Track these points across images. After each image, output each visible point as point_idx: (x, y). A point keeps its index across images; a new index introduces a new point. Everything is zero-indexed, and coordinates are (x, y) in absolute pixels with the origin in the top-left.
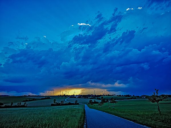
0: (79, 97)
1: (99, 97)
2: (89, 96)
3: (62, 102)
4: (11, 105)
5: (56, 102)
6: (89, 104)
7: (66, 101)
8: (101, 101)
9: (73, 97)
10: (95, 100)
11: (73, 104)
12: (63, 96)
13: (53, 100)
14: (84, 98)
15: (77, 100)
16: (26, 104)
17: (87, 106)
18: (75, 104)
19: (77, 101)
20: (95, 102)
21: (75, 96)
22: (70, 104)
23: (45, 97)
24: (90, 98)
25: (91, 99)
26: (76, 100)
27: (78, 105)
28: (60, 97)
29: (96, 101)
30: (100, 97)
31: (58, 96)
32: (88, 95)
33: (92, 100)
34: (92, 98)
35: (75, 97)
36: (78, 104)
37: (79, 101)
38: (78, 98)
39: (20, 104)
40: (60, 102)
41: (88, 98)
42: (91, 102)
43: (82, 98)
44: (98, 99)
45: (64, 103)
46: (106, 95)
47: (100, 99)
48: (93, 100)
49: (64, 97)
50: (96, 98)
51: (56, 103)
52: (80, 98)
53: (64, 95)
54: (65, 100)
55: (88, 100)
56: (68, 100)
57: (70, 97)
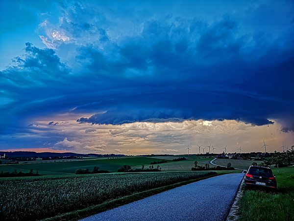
0: (233, 157)
2: (253, 154)
3: (206, 165)
4: (143, 168)
7: (212, 164)
9: (223, 158)
11: (224, 169)
12: (205, 155)
13: (194, 162)
14: (244, 159)
15: (230, 163)
16: (159, 168)
18: (227, 169)
21: (227, 156)
23: (178, 158)
24: (256, 160)
25: (256, 162)
26: (228, 163)
28: (201, 158)
31: (198, 155)
32: (251, 153)
34: (258, 160)
35: (227, 158)
36: (232, 169)
37: (234, 163)
38: (231, 158)
39: (152, 168)
40: (204, 166)
41: (251, 159)
43: (239, 159)
45: (210, 167)
49: (208, 157)
51: (199, 166)
52: (236, 159)
53: (207, 154)
54: (211, 162)
56: (215, 162)
57: (219, 158)
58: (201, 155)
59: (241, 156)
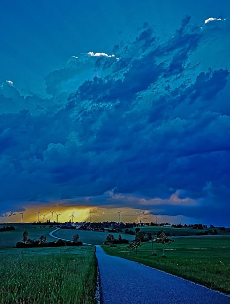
0: (82, 227)
1: (129, 229)
2: (107, 224)
3: (42, 238)
5: (28, 238)
6: (105, 244)
7: (52, 237)
8: (134, 238)
9: (68, 228)
10: (120, 236)
11: (69, 244)
12: (45, 224)
13: (23, 233)
14: (96, 230)
15: (77, 235)
17: (102, 250)
18: (74, 244)
19: (77, 237)
20: (121, 241)
21: (73, 225)
22: (61, 243)
24: (110, 231)
25: (110, 233)
26: (75, 235)
27: (80, 247)
28: (38, 227)
29: (124, 237)
30: (133, 229)
31: (34, 224)
32: (104, 223)
33: (112, 236)
34: (112, 231)
35: (74, 228)
36: (80, 244)
37: (83, 236)
38: (79, 229)
40: (38, 239)
41: (104, 230)
42: (111, 241)
43: (89, 230)
44: (127, 232)
45: (47, 241)
46: (146, 224)
47: (131, 233)
48: (116, 236)
49: (47, 226)
50: (123, 230)
51: (29, 240)
52: (86, 229)
53: (48, 223)
54: (51, 234)
55: (104, 235)
56: (57, 233)
57: (63, 228)
58: (40, 224)
59: (91, 226)
